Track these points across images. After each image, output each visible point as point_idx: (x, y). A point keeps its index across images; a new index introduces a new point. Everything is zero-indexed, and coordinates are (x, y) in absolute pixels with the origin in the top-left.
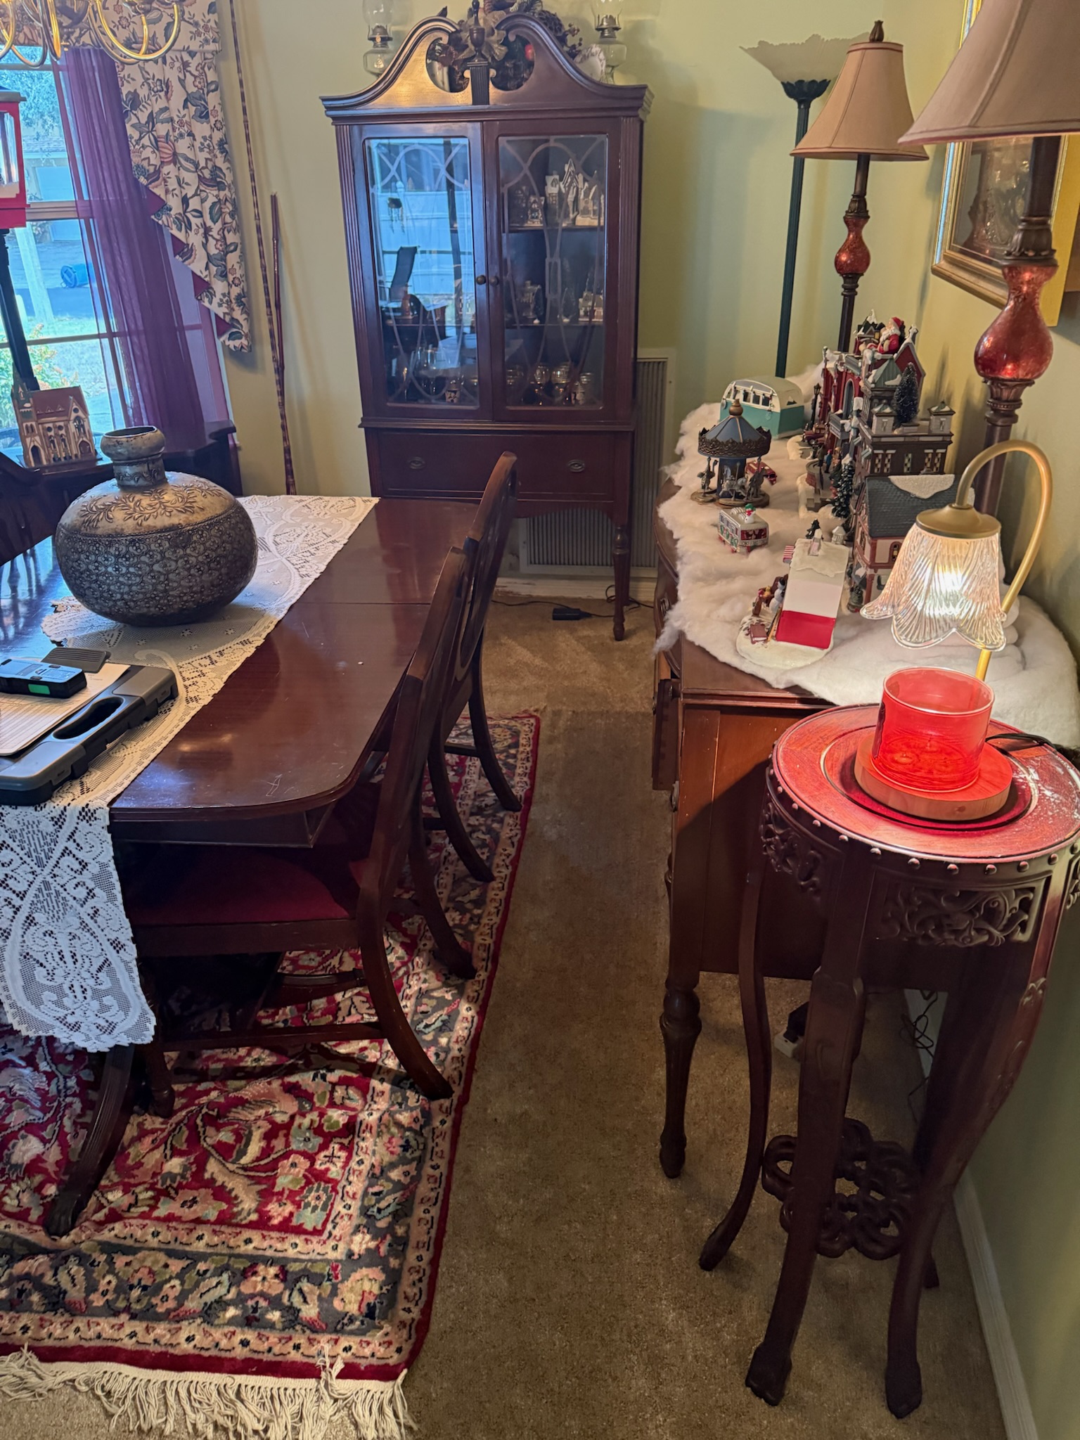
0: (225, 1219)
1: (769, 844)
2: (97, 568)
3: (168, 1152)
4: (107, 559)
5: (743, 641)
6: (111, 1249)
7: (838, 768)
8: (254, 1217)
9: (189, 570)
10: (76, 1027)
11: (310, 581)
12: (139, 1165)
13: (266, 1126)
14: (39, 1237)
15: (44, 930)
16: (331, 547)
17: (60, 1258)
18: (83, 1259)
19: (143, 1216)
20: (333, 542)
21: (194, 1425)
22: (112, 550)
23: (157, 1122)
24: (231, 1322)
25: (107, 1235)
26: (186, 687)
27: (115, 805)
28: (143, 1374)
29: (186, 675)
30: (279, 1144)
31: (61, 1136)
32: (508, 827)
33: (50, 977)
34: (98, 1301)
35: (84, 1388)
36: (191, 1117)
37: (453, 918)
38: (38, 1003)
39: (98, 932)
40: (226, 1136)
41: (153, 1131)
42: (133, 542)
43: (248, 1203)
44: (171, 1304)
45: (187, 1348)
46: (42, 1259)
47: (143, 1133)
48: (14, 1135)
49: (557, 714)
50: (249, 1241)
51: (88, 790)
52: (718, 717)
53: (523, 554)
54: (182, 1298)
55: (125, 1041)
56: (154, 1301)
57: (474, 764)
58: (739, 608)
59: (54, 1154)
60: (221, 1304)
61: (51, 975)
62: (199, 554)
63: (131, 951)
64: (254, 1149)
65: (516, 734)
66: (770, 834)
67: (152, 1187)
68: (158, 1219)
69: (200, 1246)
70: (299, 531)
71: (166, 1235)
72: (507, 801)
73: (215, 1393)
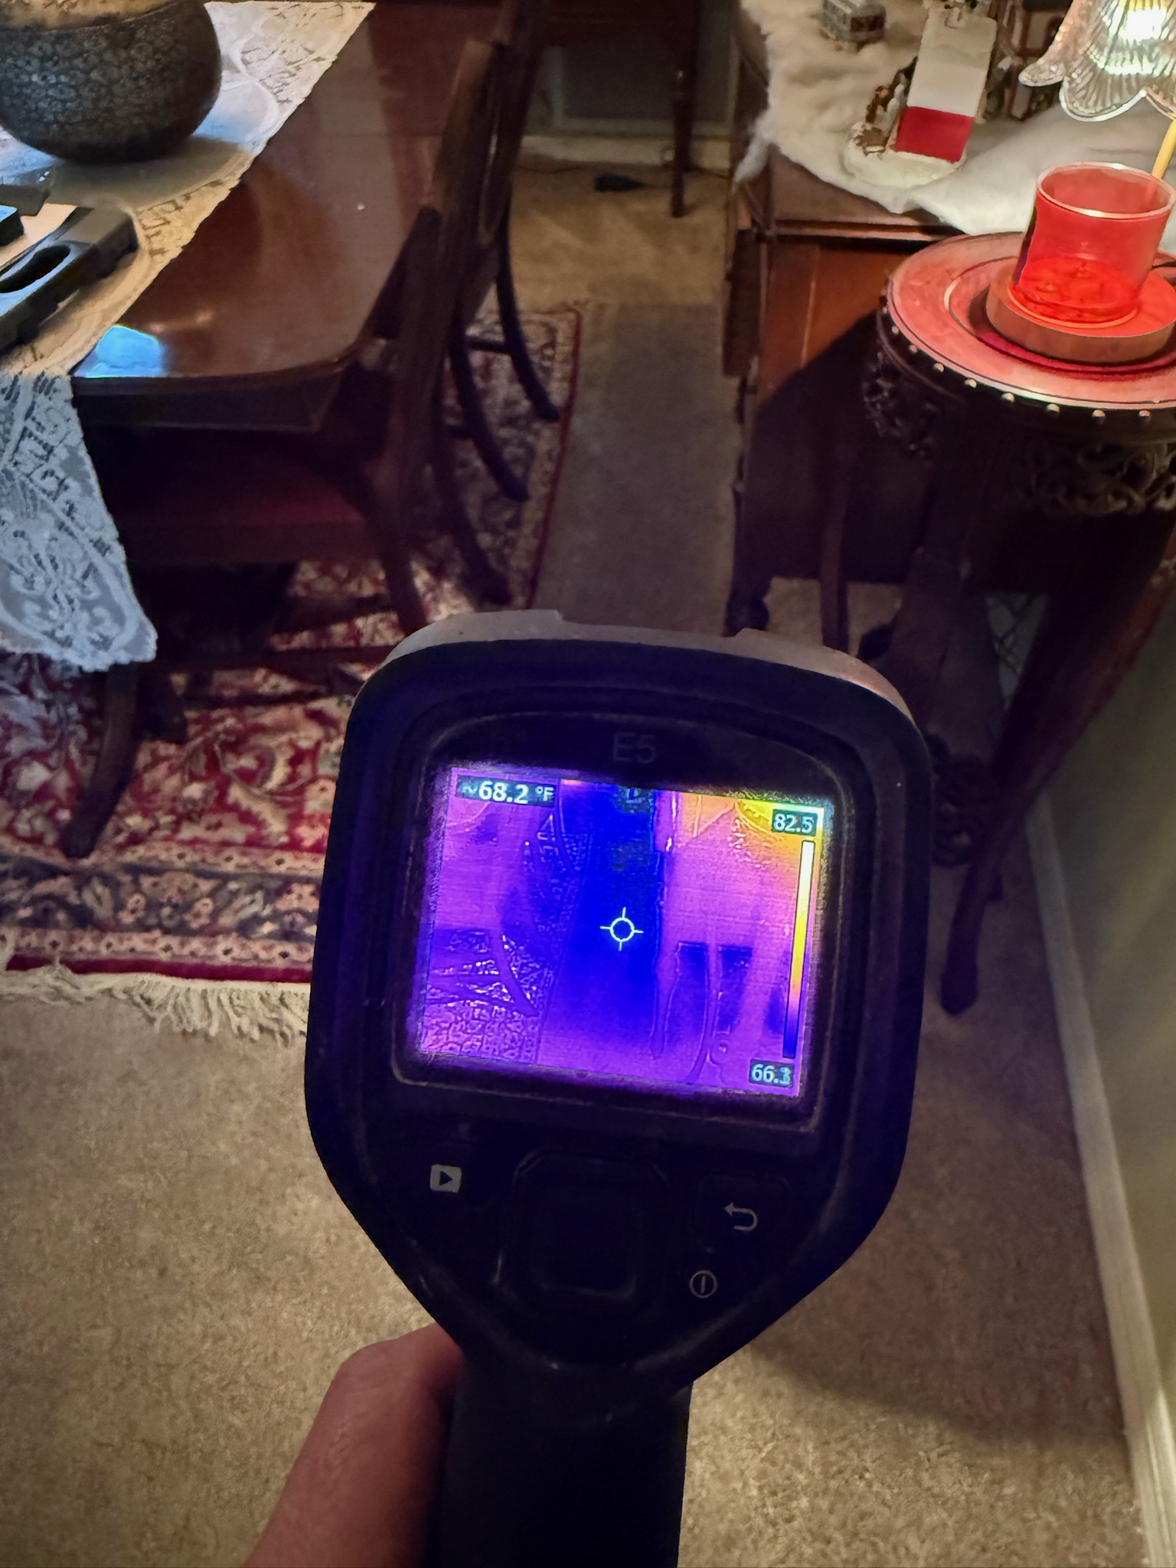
0: (252, 843)
1: (873, 405)
2: (17, 76)
3: (186, 777)
4: (28, 63)
5: (854, 153)
6: (136, 871)
7: (967, 305)
8: (284, 839)
9: (136, 79)
10: (66, 643)
11: (290, 109)
12: (156, 790)
13: (290, 753)
14: (58, 859)
15: (13, 529)
16: (316, 65)
17: (82, 880)
18: (107, 880)
19: (166, 839)
20: (318, 59)
21: (239, 1028)
22: (35, 50)
23: (172, 749)
24: (270, 936)
25: (130, 857)
26: (148, 237)
27: (77, 374)
28: (181, 984)
29: (147, 223)
30: (305, 770)
31: (68, 764)
32: (545, 439)
33: (29, 585)
34: (127, 919)
35: (123, 997)
36: (207, 747)
37: (485, 540)
38: (19, 615)
39: (76, 531)
40: (247, 762)
41: (168, 758)
42: (59, 39)
43: (276, 826)
44: (204, 920)
45: (226, 960)
46: (63, 880)
47: (156, 760)
48: (17, 762)
49: (601, 307)
50: (280, 862)
51: (42, 357)
52: (816, 253)
53: (558, 101)
54: (215, 915)
55: (124, 658)
56: (187, 917)
57: (504, 364)
58: (848, 112)
59: (62, 781)
60: (257, 920)
61: (30, 583)
62: (148, 58)
63: (118, 554)
64: (279, 773)
65: (552, 331)
66: (876, 390)
67: (172, 812)
68: (183, 843)
69: (230, 868)
70: (273, 47)
71: (192, 857)
72: (543, 410)
73: (257, 999)
